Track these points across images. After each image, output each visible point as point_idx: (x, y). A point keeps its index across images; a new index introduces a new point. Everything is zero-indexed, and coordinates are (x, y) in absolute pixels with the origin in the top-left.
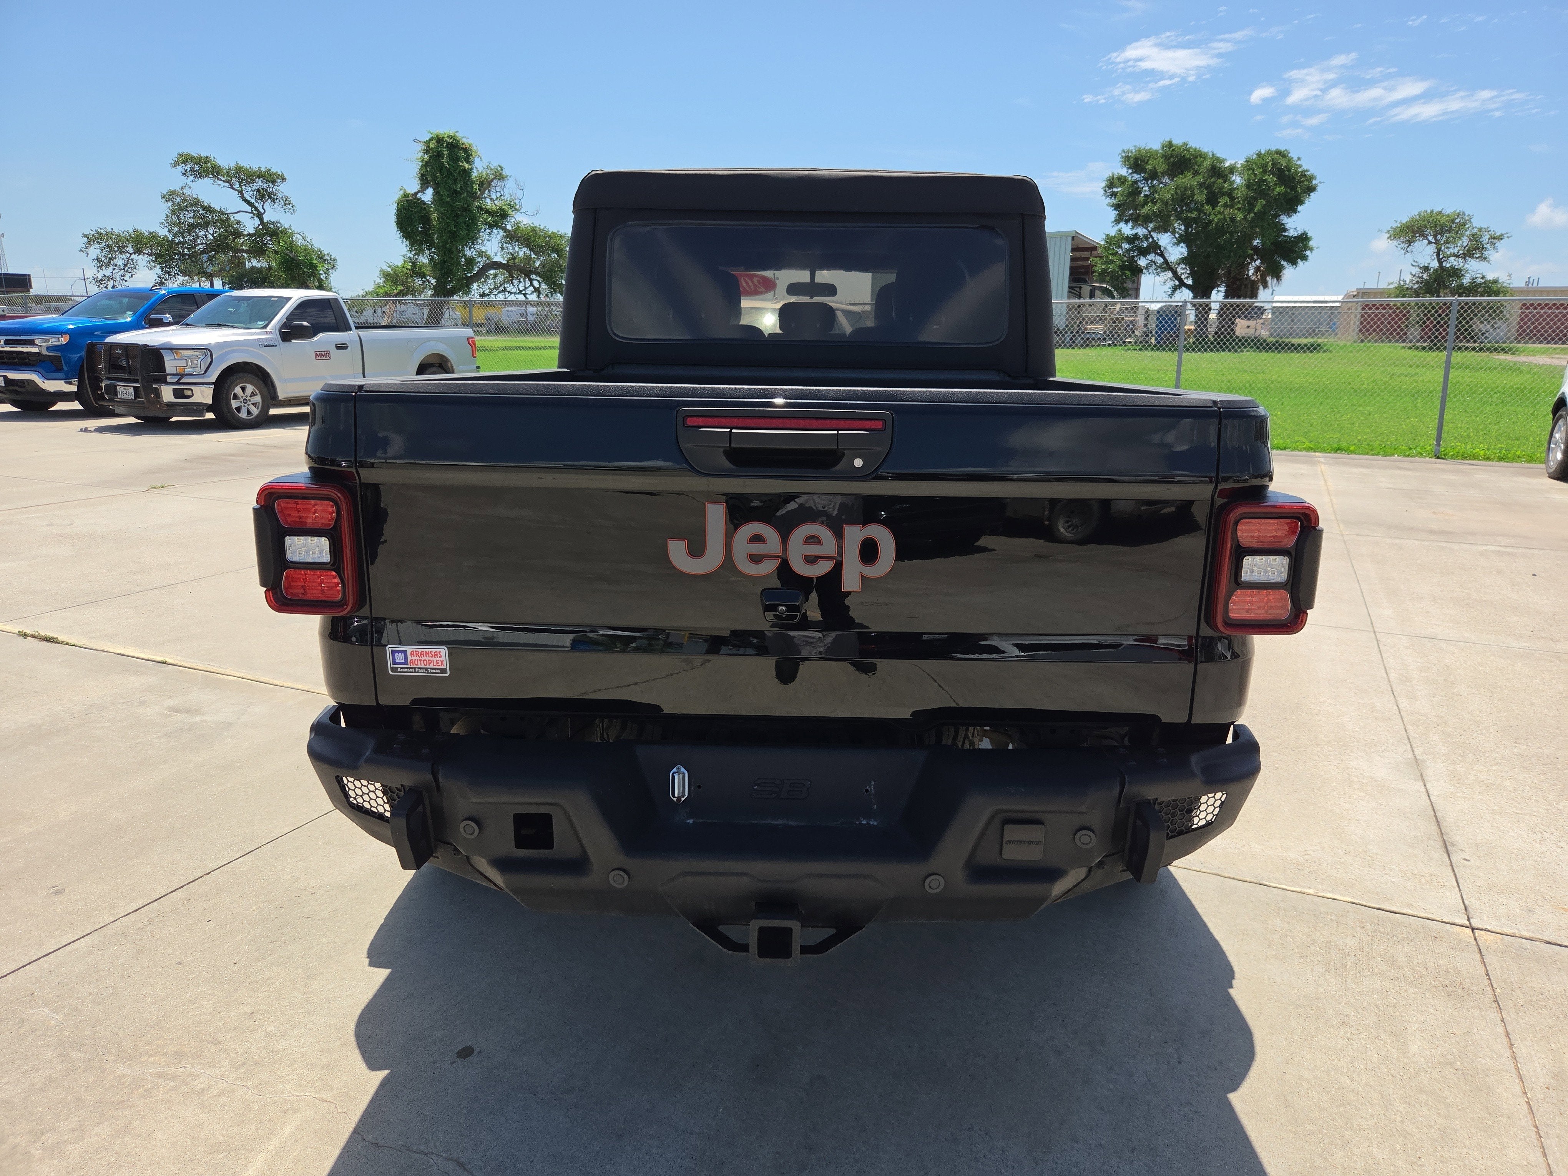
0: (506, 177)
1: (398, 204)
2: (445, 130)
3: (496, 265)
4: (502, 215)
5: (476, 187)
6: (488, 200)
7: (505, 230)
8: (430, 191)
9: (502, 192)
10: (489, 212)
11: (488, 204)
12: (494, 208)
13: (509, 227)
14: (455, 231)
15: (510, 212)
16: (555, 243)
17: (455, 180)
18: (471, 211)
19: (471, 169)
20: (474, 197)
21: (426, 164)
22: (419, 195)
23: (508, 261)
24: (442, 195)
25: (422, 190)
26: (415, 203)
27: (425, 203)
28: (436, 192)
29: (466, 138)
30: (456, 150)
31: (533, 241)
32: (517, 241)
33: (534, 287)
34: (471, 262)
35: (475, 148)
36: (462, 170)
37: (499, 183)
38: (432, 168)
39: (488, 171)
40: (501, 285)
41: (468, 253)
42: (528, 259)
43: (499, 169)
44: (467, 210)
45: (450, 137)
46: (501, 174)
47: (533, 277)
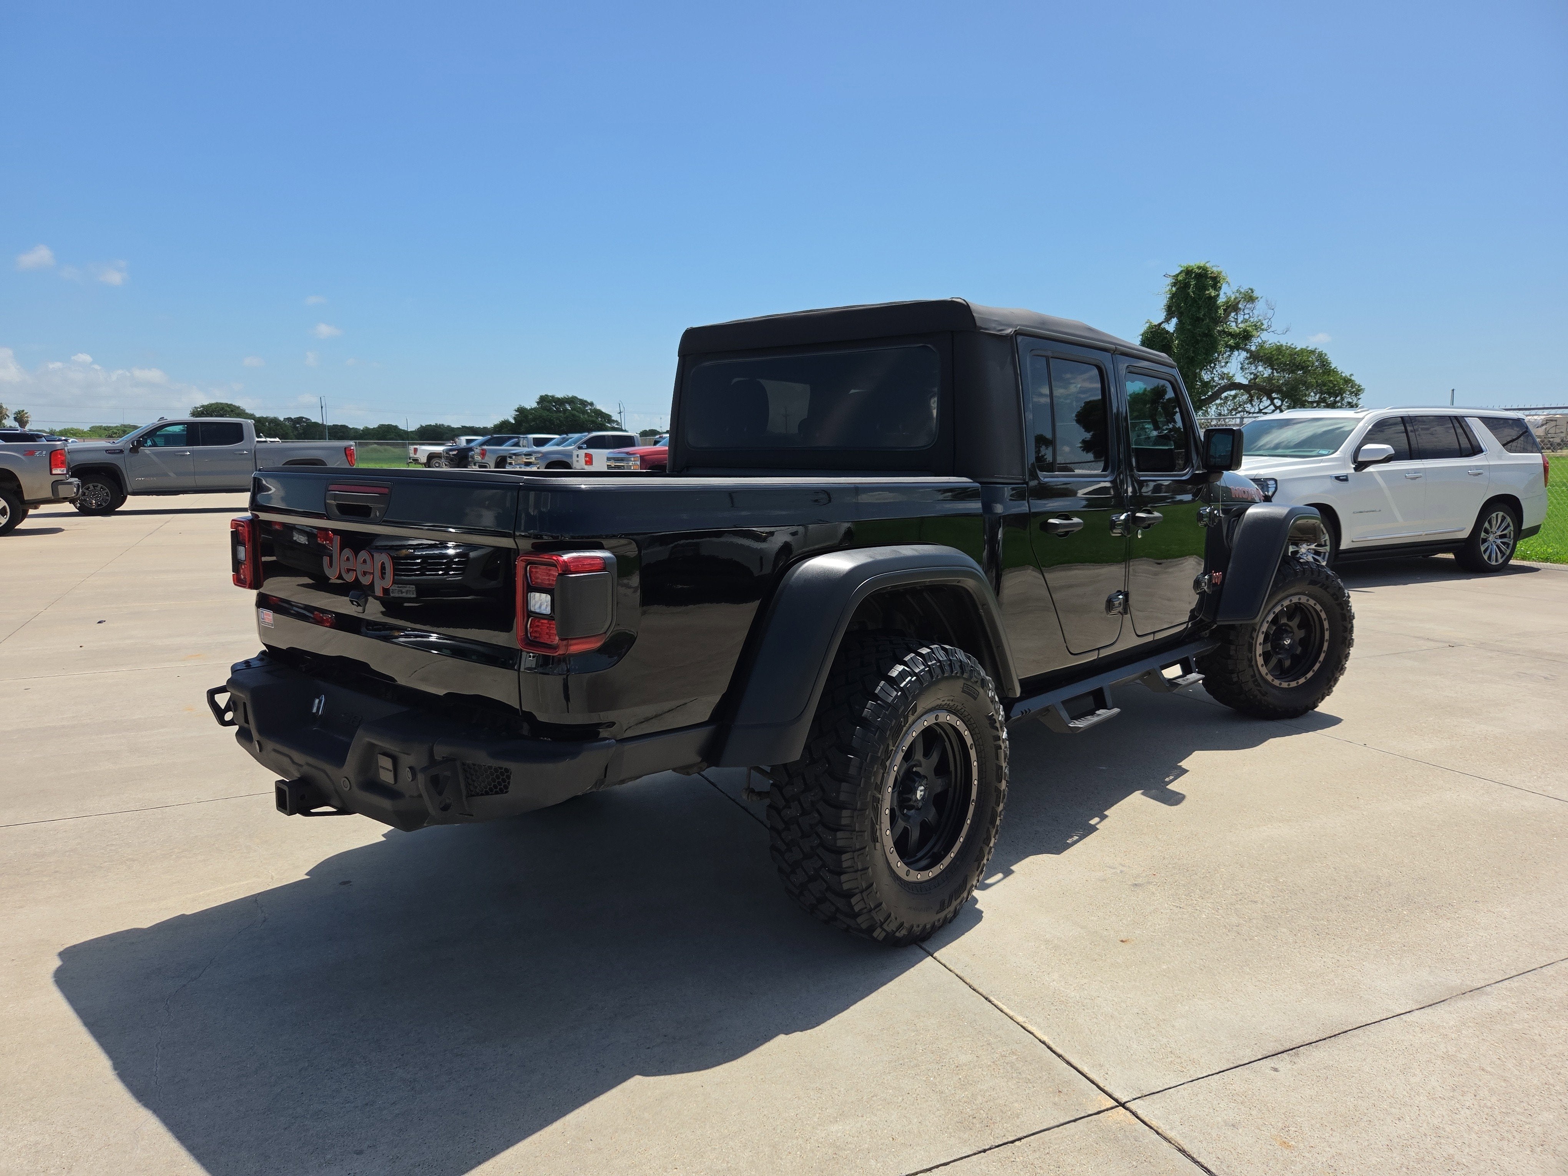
0: (1257, 298)
1: (1143, 336)
2: (1194, 261)
3: (1239, 386)
4: (1247, 335)
5: (1221, 311)
6: (1233, 324)
7: (1248, 351)
8: (1174, 321)
9: (1251, 314)
10: (1232, 335)
11: (1233, 327)
12: (1238, 330)
13: (1253, 348)
14: (1193, 357)
15: (1254, 333)
16: (1301, 360)
17: (1199, 308)
18: (1211, 336)
19: (1218, 295)
20: (1217, 321)
21: (1173, 296)
22: (1163, 326)
23: (1249, 381)
24: (1184, 324)
25: (1167, 320)
26: (1158, 333)
27: (1167, 332)
28: (1180, 323)
29: (1215, 265)
30: (1204, 279)
31: (1276, 360)
32: (1261, 361)
33: (1275, 406)
34: (1206, 385)
35: (1224, 275)
36: (1208, 297)
37: (1249, 306)
38: (1178, 298)
39: (1238, 295)
40: (1240, 406)
41: (1206, 377)
42: (1270, 379)
43: (1250, 291)
44: (1209, 334)
45: (1199, 268)
46: (1251, 297)
47: (1274, 395)
